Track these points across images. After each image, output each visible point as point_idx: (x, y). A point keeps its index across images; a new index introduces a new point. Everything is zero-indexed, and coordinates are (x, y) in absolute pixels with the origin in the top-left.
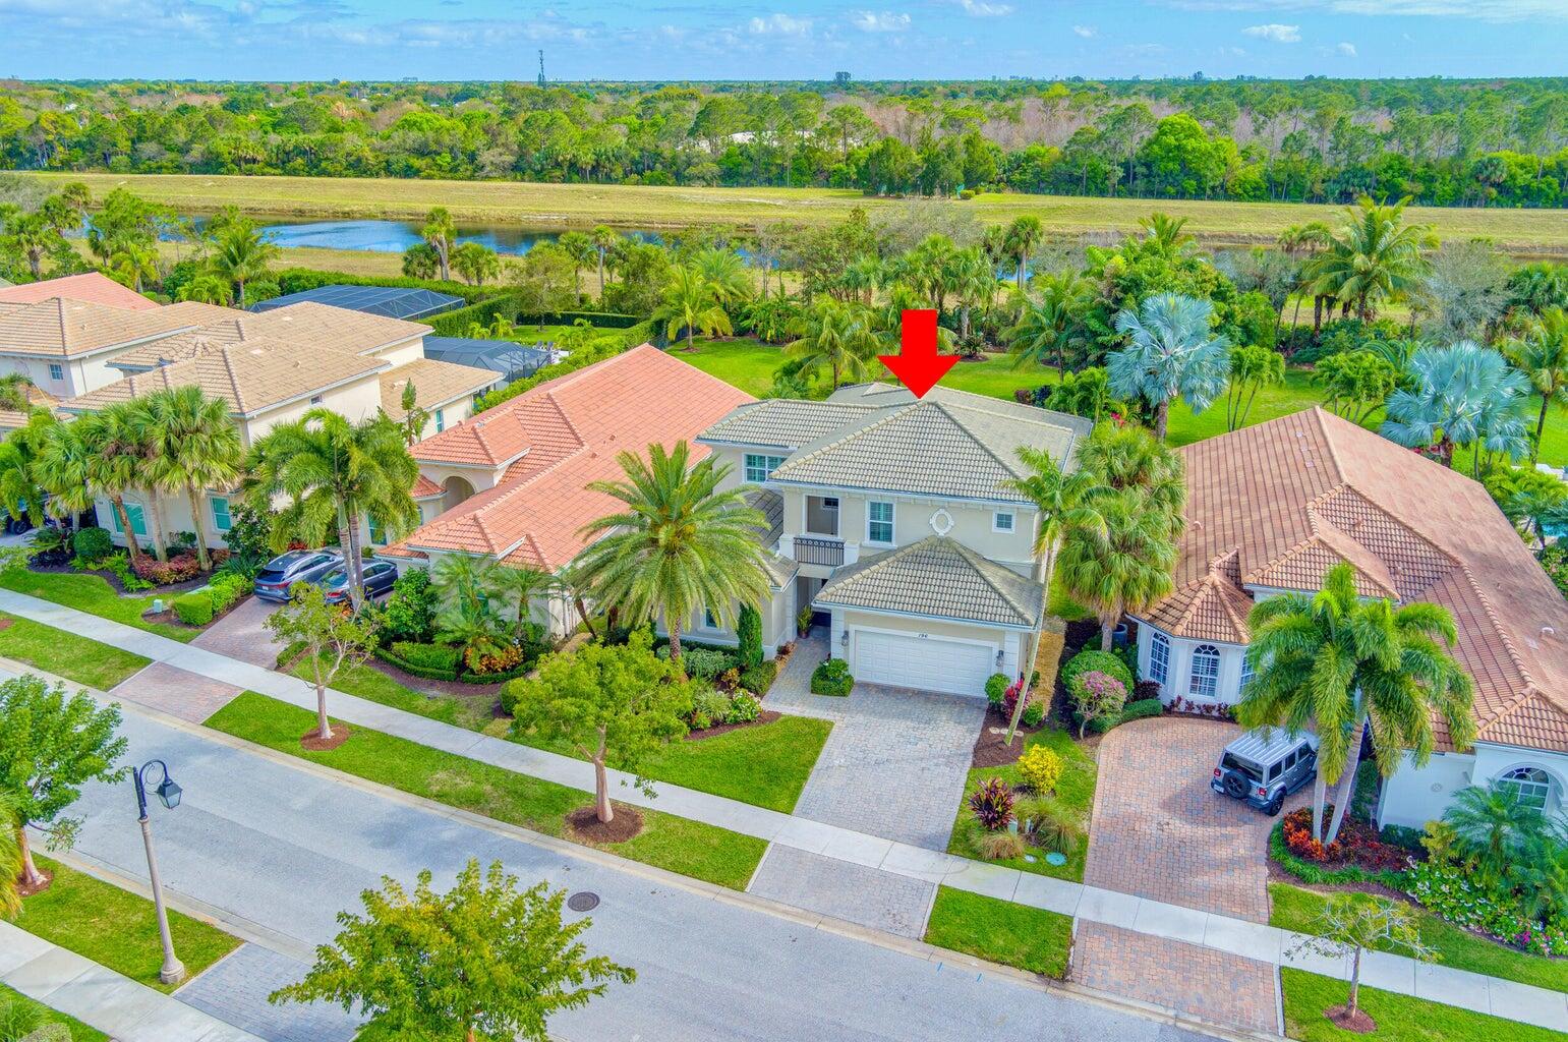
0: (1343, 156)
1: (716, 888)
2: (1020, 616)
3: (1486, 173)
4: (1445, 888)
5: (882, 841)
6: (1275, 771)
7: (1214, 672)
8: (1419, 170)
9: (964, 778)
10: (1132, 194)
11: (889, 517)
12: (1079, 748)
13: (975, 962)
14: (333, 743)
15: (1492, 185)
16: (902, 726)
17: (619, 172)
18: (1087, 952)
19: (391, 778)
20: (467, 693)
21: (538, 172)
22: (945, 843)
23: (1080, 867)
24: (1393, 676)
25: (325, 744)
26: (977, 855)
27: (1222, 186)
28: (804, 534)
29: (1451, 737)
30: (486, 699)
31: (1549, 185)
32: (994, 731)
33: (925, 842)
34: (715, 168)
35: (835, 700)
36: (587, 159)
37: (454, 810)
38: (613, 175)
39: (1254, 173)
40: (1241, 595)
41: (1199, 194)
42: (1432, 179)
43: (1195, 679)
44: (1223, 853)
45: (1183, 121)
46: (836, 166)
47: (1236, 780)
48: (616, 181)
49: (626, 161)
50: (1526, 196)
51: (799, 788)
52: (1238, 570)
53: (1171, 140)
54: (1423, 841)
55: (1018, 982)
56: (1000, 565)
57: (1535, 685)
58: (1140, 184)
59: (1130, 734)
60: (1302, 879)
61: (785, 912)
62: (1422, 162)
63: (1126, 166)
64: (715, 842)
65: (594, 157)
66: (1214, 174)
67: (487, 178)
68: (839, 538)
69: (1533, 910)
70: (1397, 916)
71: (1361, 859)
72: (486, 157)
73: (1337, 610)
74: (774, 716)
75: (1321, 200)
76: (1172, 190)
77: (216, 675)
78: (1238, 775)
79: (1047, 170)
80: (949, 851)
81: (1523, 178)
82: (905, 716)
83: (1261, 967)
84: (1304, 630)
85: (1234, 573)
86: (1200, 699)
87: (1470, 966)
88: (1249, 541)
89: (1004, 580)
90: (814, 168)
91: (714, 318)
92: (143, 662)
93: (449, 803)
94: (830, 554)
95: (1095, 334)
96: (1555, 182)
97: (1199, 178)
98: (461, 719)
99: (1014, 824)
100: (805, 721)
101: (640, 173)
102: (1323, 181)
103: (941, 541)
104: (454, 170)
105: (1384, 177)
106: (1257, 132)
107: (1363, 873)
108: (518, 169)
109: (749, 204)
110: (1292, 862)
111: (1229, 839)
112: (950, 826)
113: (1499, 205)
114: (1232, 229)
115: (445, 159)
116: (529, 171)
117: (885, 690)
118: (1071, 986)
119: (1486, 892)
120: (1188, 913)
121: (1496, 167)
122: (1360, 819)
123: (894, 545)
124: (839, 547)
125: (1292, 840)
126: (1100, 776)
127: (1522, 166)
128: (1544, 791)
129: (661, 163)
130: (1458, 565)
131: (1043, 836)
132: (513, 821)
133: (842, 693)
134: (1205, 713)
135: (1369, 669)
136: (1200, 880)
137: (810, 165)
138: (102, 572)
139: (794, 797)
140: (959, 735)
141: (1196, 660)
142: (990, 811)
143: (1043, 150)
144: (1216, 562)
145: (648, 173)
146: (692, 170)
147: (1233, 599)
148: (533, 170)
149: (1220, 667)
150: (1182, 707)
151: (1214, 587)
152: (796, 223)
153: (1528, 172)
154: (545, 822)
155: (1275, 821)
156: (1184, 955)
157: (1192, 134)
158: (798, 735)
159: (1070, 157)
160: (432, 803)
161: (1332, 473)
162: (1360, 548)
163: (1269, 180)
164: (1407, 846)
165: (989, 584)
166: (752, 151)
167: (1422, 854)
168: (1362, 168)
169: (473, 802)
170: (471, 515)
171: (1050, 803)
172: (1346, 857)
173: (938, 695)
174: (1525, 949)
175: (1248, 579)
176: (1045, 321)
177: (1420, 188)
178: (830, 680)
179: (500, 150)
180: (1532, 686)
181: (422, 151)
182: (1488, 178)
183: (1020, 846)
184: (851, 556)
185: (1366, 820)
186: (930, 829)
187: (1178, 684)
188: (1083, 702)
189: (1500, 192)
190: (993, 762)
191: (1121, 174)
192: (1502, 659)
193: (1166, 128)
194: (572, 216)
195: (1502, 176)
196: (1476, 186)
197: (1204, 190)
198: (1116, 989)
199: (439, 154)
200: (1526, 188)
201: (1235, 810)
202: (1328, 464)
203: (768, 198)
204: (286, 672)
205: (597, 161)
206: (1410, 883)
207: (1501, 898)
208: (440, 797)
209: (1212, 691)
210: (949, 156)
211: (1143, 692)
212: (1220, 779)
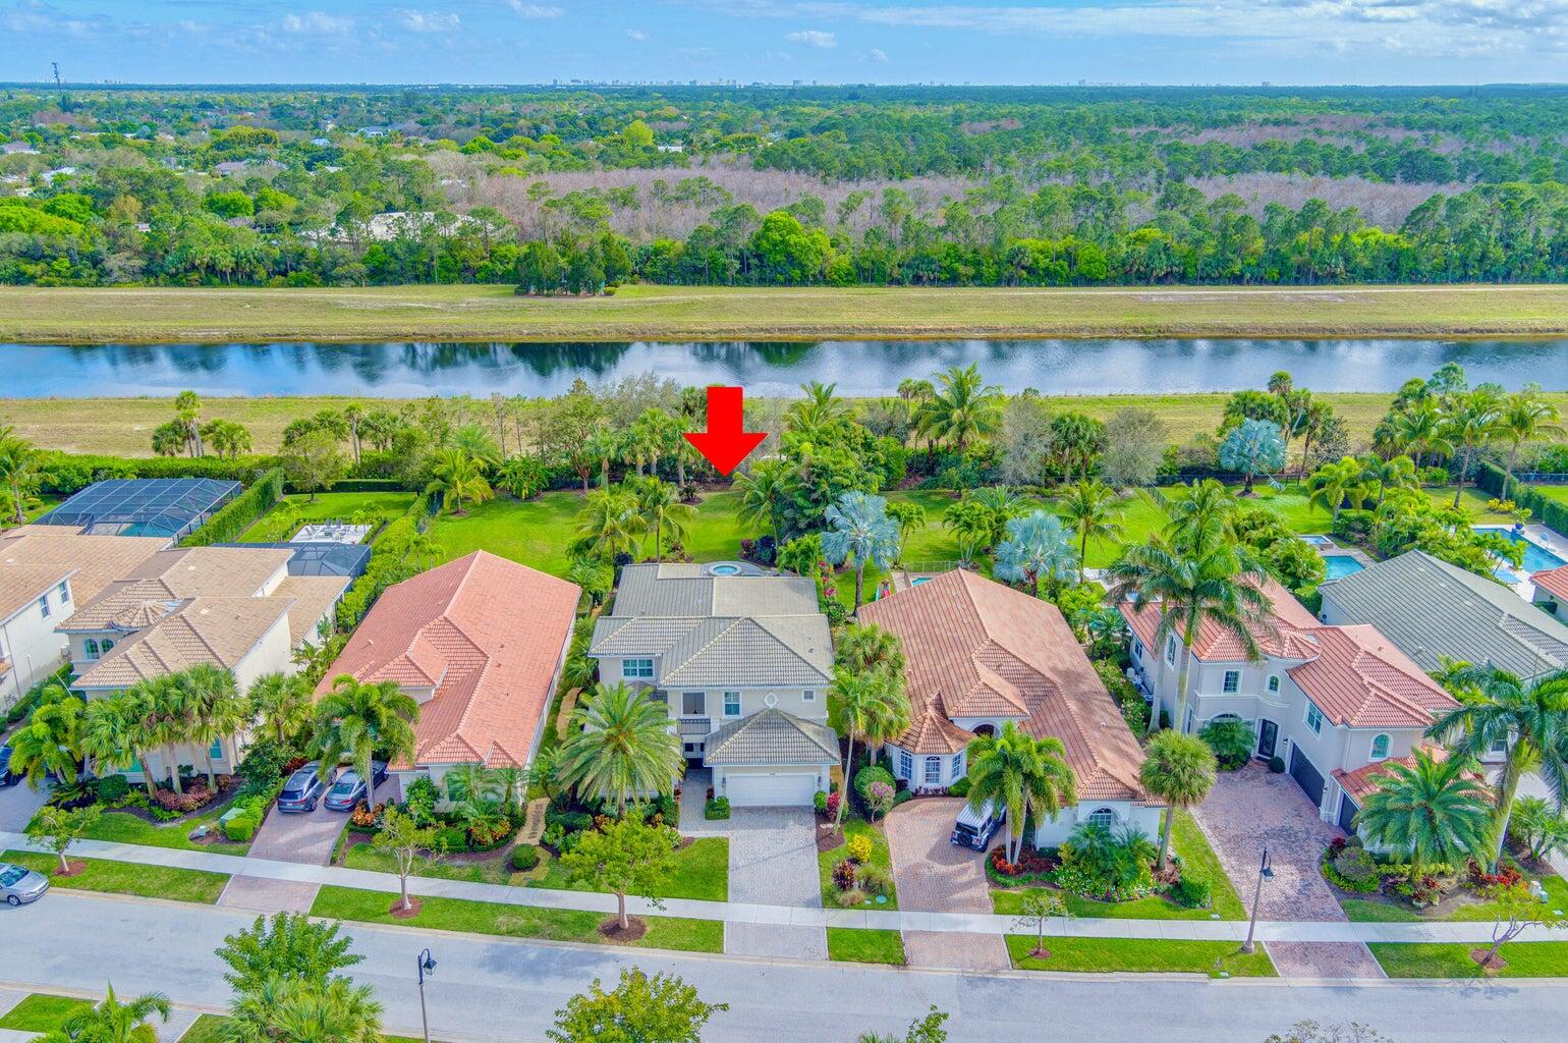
0: (912, 246)
1: (708, 954)
2: (830, 756)
3: (1017, 259)
4: (1072, 878)
5: (785, 908)
6: (984, 828)
7: (938, 770)
8: (969, 256)
9: (817, 861)
10: (748, 282)
11: (738, 700)
12: (873, 828)
13: (859, 965)
14: (414, 912)
15: (1023, 268)
16: (770, 832)
17: (262, 273)
18: (911, 946)
19: (469, 927)
20: (480, 859)
21: (173, 276)
22: (820, 902)
23: (895, 901)
24: (1041, 779)
25: (408, 913)
26: (840, 906)
27: (821, 272)
28: (682, 716)
29: (1066, 799)
30: (498, 861)
31: (1062, 267)
32: (823, 826)
33: (810, 904)
34: (363, 268)
35: (722, 821)
36: (226, 262)
37: (524, 939)
38: (256, 277)
39: (844, 261)
40: (947, 722)
41: (804, 281)
42: (979, 263)
43: (927, 775)
44: (964, 879)
45: (784, 219)
46: (482, 263)
47: (964, 837)
48: (260, 284)
49: (268, 263)
50: (1047, 275)
51: (726, 884)
52: (942, 704)
53: (777, 237)
54: (1059, 854)
55: (883, 970)
56: (808, 722)
57: (1101, 764)
58: (754, 274)
59: (898, 815)
60: (1005, 886)
61: (752, 960)
62: (971, 249)
63: (741, 258)
64: (694, 927)
65: (234, 259)
66: (814, 264)
67: (115, 283)
68: (706, 716)
69: (1111, 882)
70: (1055, 900)
71: (1031, 869)
72: (113, 262)
73: (1009, 747)
74: (690, 840)
75: (899, 282)
76: (781, 278)
77: (290, 878)
78: (965, 834)
79: (674, 263)
80: (824, 906)
81: (1044, 262)
82: (767, 826)
83: (995, 937)
84: (995, 759)
85: (940, 707)
86: (932, 786)
87: (1087, 915)
88: (944, 684)
89: (814, 731)
90: (460, 265)
91: (479, 487)
92: (225, 877)
93: (518, 936)
94: (701, 728)
95: (802, 508)
96: (1066, 264)
97: (802, 267)
98: (489, 877)
99: (856, 884)
100: (713, 840)
101: (284, 274)
102: (899, 266)
103: (771, 711)
104: (76, 275)
105: (946, 263)
106: (842, 221)
107: (1033, 876)
108: (151, 273)
109: (409, 308)
110: (1000, 878)
111: (965, 870)
112: (818, 891)
113: (1030, 284)
114: (838, 321)
115: (63, 264)
116: (162, 275)
117: (751, 810)
118: (910, 967)
119: (1089, 876)
120: (953, 916)
121: (1024, 253)
122: (1028, 846)
123: (741, 716)
124: (707, 722)
125: (998, 865)
126: (890, 845)
127: (1041, 252)
128: (1109, 817)
129: (306, 264)
130: (1054, 686)
131: (873, 888)
132: (565, 939)
133: (727, 817)
134: (936, 794)
135: (1029, 777)
136: (957, 896)
137: (456, 262)
138: (124, 808)
139: (725, 888)
140: (803, 833)
141: (928, 764)
142: (843, 880)
143: (667, 245)
144: (929, 701)
145: (292, 274)
146: (339, 271)
147: (943, 725)
148: (167, 274)
149: (941, 767)
150: (922, 792)
151: (932, 719)
152: (461, 330)
153: (1046, 257)
154: (587, 936)
155: (986, 855)
156: (959, 939)
157: (792, 230)
158: (711, 850)
159: (692, 251)
160: (507, 938)
161: (980, 629)
162: (1003, 681)
163: (858, 267)
164: (1051, 857)
165: (807, 737)
166: (397, 250)
167: (1059, 861)
168: (928, 256)
169: (533, 932)
170: (454, 735)
171: (872, 867)
172: (1025, 869)
173: (783, 807)
174: (1109, 901)
175: (951, 714)
176: (762, 495)
177: (971, 271)
178: (716, 809)
179: (127, 254)
180: (1100, 765)
181: (32, 255)
182: (1019, 263)
183: (862, 895)
184: (715, 727)
185: (1030, 846)
186: (809, 896)
187: (918, 780)
188: (873, 802)
189: (1029, 273)
190: (829, 847)
191: (738, 266)
192: (1084, 748)
193: (772, 225)
194: (234, 331)
195: (1028, 261)
196: (1012, 269)
197: (807, 276)
198: (931, 964)
199: (55, 258)
200: (1046, 270)
201: (965, 852)
202: (977, 622)
203: (425, 302)
204: (341, 865)
205: (237, 263)
206: (1056, 878)
207: (1097, 878)
208: (510, 933)
209: (937, 781)
210: (591, 259)
211: (901, 786)
212: (956, 837)
